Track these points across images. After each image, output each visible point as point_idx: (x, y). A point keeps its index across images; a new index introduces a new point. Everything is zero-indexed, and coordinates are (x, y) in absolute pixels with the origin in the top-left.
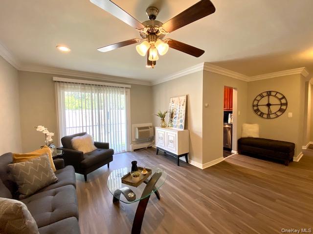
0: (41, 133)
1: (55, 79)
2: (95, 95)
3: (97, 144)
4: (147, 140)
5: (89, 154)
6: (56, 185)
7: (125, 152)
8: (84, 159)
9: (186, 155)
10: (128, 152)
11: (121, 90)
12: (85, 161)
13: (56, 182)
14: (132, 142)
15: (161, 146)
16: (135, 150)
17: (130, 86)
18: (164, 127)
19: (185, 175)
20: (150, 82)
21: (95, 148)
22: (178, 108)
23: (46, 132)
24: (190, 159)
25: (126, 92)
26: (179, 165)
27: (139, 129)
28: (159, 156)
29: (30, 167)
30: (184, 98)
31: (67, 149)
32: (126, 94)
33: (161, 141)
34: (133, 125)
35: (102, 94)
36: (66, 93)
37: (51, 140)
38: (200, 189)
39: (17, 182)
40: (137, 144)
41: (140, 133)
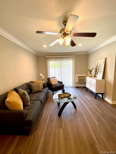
0: (41, 76)
1: (46, 57)
2: (59, 62)
3: (58, 82)
4: (84, 83)
5: (55, 85)
6: (41, 92)
7: (72, 87)
8: (52, 86)
9: (102, 94)
10: (73, 87)
11: (71, 58)
12: (53, 87)
13: (42, 91)
14: (75, 83)
15: (88, 87)
16: (76, 87)
17: (75, 56)
18: (91, 77)
19: (96, 104)
20: (87, 52)
21: (58, 83)
22: (100, 66)
23: (42, 76)
24: (105, 97)
25: (73, 59)
26: (96, 98)
27: (79, 77)
28: (87, 92)
29: (35, 85)
30: (104, 60)
31: (49, 82)
32: (73, 60)
33: (88, 84)
34: (76, 75)
35: (62, 61)
36: (50, 62)
37: (43, 78)
38: (101, 112)
39: (32, 89)
40: (78, 84)
41: (78, 79)
